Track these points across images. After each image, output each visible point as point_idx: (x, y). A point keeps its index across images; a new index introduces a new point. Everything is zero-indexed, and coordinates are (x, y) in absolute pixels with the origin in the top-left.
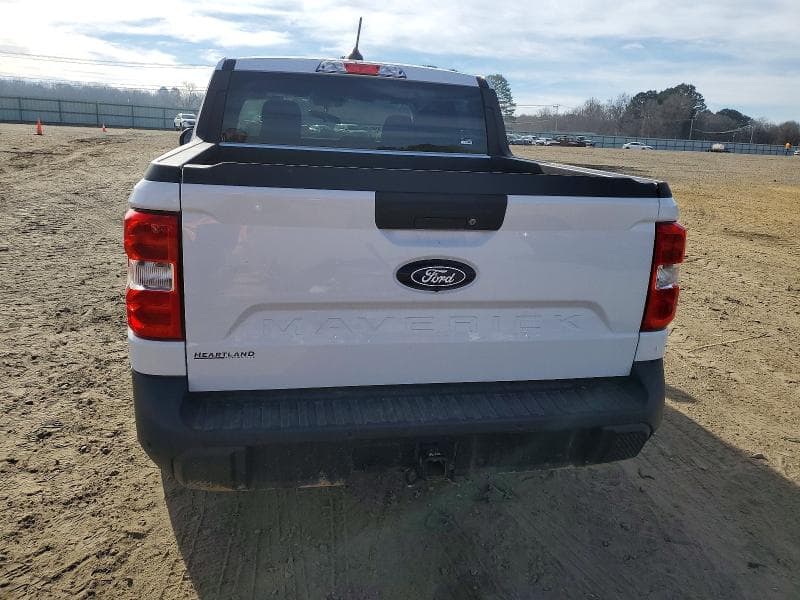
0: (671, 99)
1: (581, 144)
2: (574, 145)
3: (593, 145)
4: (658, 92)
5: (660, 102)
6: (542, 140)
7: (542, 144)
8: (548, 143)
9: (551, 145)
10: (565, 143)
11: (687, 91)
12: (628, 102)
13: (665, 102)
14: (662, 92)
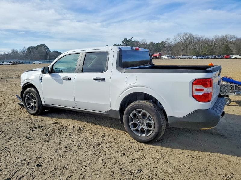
0: (39, 49)
1: (20, 63)
2: (18, 64)
3: (24, 63)
4: (35, 46)
5: (37, 49)
6: (6, 63)
7: (6, 64)
8: (8, 64)
9: (9, 64)
10: (14, 64)
11: (43, 46)
12: (26, 49)
13: (38, 49)
14: (36, 46)
